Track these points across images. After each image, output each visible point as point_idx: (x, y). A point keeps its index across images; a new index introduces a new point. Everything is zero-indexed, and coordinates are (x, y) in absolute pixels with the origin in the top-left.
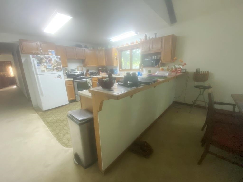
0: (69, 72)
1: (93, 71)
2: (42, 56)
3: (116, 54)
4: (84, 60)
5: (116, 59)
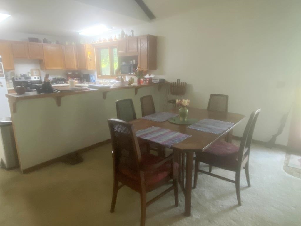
0: (18, 78)
1: (57, 77)
3: (89, 53)
4: (42, 60)
5: (91, 60)
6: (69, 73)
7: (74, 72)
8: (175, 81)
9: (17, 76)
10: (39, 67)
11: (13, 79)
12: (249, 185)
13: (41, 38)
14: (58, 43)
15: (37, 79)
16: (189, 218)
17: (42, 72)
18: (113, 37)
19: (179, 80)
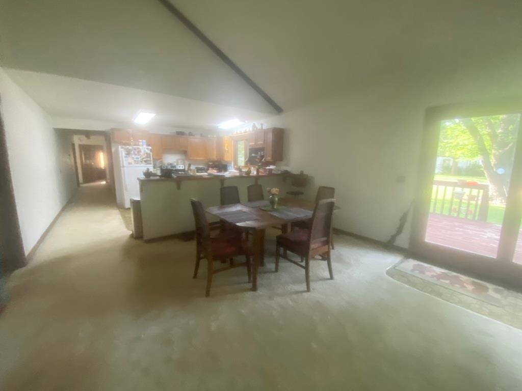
2: (130, 148)
3: (226, 145)
4: (186, 151)
5: (228, 151)
6: (210, 163)
7: (214, 162)
8: (298, 173)
9: (164, 165)
10: (183, 157)
11: (161, 167)
12: (332, 278)
13: (187, 131)
14: (201, 135)
15: (181, 168)
16: (254, 292)
17: (186, 161)
18: (247, 130)
19: (302, 172)
